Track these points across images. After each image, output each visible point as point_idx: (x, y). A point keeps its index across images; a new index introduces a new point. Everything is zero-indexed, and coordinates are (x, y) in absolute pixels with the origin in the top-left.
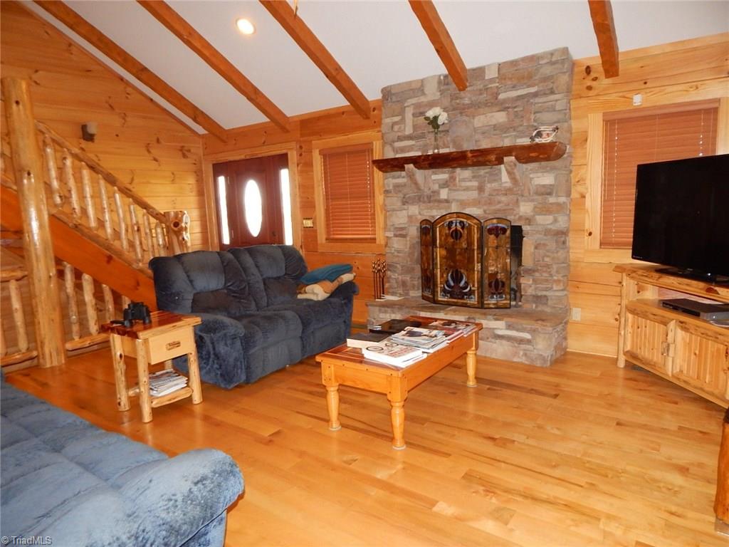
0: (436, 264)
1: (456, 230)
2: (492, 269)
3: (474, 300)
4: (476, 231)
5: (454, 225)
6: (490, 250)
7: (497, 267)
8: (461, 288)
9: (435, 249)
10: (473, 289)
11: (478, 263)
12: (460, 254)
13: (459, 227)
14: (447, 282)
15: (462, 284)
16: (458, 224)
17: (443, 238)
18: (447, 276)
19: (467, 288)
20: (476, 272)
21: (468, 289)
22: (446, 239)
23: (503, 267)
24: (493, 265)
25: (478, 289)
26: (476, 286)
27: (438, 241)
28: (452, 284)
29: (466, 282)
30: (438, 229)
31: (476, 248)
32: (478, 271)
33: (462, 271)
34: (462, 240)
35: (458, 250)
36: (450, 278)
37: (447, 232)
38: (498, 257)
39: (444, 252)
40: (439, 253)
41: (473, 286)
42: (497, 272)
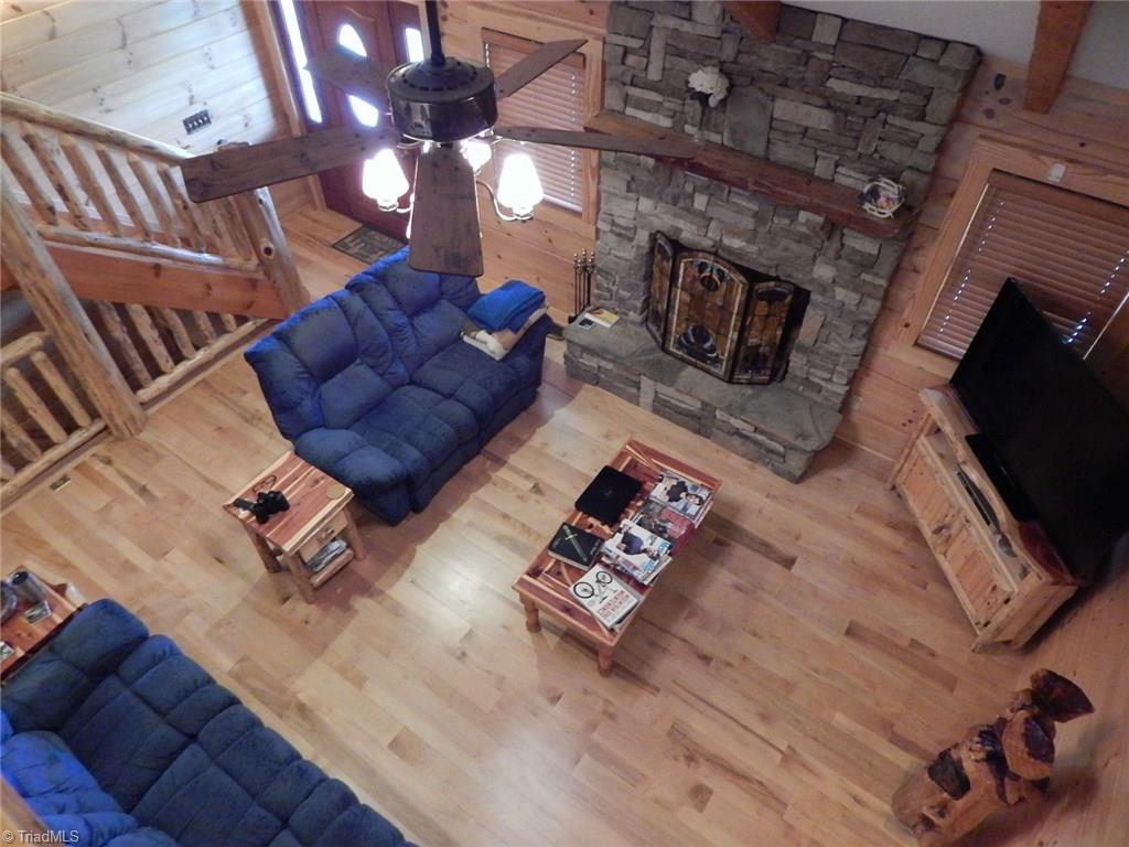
0: (674, 308)
1: (710, 277)
2: (753, 341)
3: (721, 370)
4: (740, 290)
5: (709, 269)
6: (756, 319)
7: (761, 339)
8: (705, 350)
9: (674, 289)
10: (720, 356)
11: (734, 330)
12: (710, 309)
13: (715, 277)
14: (685, 335)
15: (707, 345)
16: (714, 271)
17: (688, 280)
18: (687, 328)
19: (712, 352)
20: (729, 341)
21: (715, 355)
22: (693, 282)
23: (770, 339)
24: (756, 337)
25: (728, 361)
26: (726, 355)
27: (680, 280)
28: (692, 340)
29: (712, 346)
30: (682, 264)
31: (735, 311)
32: (732, 341)
33: (710, 331)
34: (717, 293)
35: (709, 305)
36: (690, 331)
37: (697, 274)
38: (765, 328)
39: (687, 298)
40: (680, 296)
41: (723, 354)
42: (760, 346)
